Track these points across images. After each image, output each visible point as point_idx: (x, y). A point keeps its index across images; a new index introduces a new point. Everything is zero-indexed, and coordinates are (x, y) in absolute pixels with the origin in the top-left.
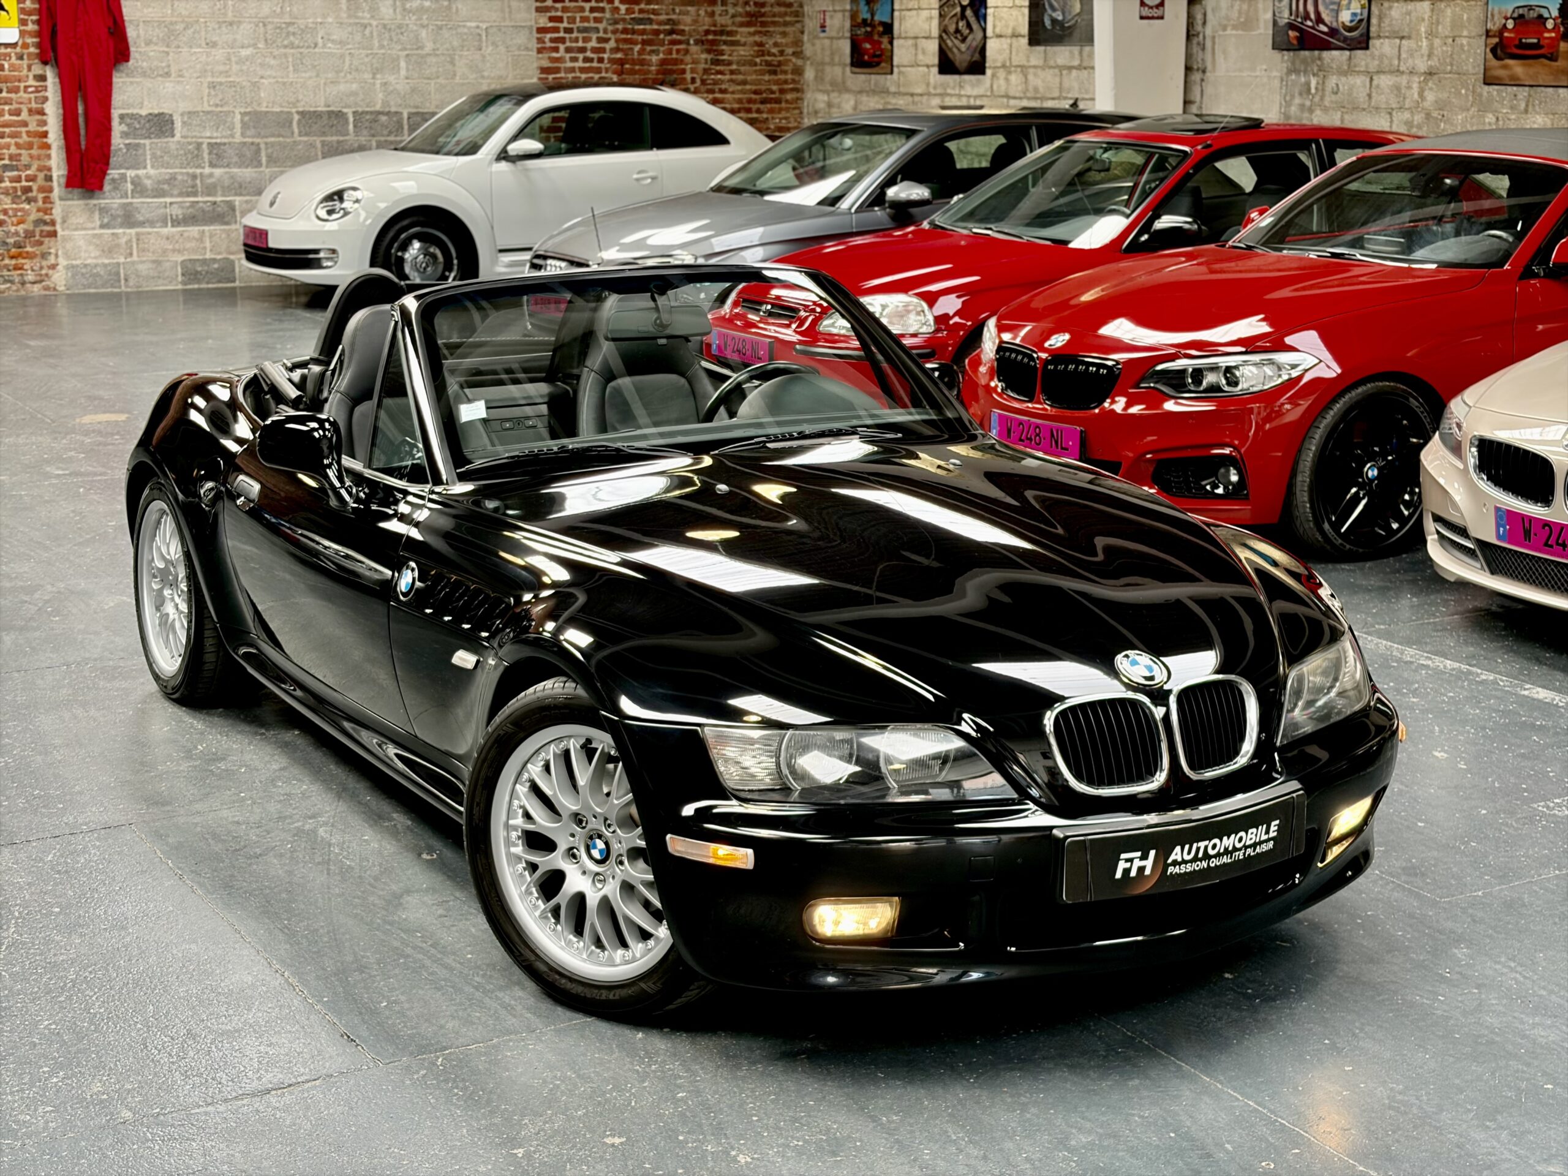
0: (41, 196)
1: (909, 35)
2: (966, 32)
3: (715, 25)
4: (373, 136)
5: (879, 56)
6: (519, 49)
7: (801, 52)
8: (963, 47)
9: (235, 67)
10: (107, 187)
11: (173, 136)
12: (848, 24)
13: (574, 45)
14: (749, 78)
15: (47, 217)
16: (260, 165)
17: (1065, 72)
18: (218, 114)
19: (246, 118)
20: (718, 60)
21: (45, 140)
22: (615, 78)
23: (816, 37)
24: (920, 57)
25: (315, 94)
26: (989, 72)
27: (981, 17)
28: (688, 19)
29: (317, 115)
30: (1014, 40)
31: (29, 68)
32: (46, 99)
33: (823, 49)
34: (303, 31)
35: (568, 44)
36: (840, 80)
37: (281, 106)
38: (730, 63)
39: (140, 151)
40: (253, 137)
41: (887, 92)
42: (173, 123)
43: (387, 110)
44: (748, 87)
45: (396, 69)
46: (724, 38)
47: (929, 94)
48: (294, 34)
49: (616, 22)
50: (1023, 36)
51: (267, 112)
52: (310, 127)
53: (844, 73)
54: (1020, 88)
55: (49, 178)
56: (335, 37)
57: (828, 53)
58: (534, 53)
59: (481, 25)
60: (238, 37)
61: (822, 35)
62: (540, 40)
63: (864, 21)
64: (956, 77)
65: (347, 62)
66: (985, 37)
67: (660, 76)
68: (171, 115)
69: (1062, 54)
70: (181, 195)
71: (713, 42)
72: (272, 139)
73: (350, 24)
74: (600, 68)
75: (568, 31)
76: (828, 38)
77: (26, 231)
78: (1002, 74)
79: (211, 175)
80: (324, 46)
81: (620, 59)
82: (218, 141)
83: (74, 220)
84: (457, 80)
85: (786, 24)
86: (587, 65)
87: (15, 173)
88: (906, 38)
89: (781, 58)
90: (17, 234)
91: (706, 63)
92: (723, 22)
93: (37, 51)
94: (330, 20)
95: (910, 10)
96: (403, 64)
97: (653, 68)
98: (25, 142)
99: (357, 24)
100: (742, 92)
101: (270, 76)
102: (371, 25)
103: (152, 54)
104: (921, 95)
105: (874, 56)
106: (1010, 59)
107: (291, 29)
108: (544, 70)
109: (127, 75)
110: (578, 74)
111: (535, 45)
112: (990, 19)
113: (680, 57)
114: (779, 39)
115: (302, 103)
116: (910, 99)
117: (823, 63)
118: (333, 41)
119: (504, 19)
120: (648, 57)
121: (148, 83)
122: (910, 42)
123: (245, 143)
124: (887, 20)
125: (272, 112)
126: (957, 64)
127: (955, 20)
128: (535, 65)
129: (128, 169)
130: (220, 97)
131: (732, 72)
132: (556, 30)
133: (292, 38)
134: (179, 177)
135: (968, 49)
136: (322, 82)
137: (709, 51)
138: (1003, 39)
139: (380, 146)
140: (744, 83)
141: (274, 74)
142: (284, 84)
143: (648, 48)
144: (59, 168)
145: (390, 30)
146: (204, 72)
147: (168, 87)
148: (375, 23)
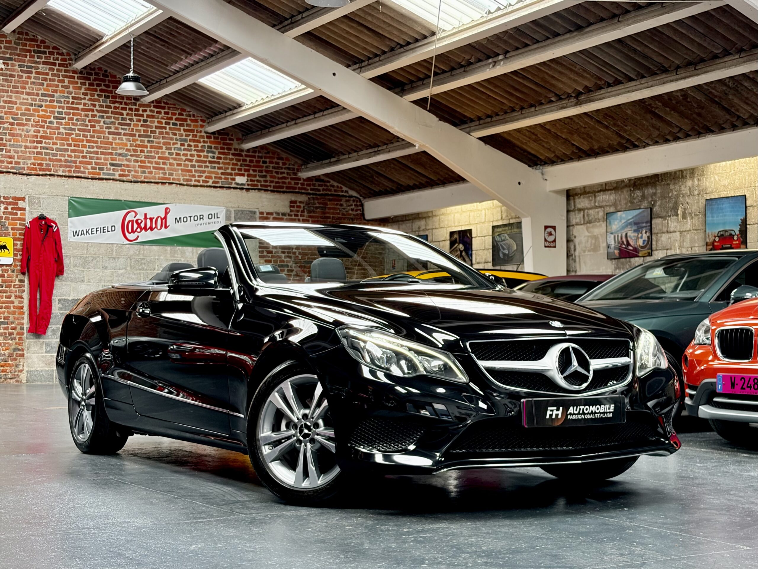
0: (18, 337)
9: (115, 279)
15: (20, 347)
21: (21, 310)
27: (470, 255)
30: (486, 264)
31: (17, 277)
32: (24, 291)
34: (149, 262)
50: (490, 261)
55: (22, 329)
60: (118, 264)
77: (9, 354)
83: (32, 349)
93: (20, 268)
94: (162, 258)
98: (12, 311)
103: (76, 271)
107: (143, 261)
109: (62, 281)
112: (474, 255)
121: (73, 285)
133: (143, 266)
147: (83, 287)
148: (183, 260)
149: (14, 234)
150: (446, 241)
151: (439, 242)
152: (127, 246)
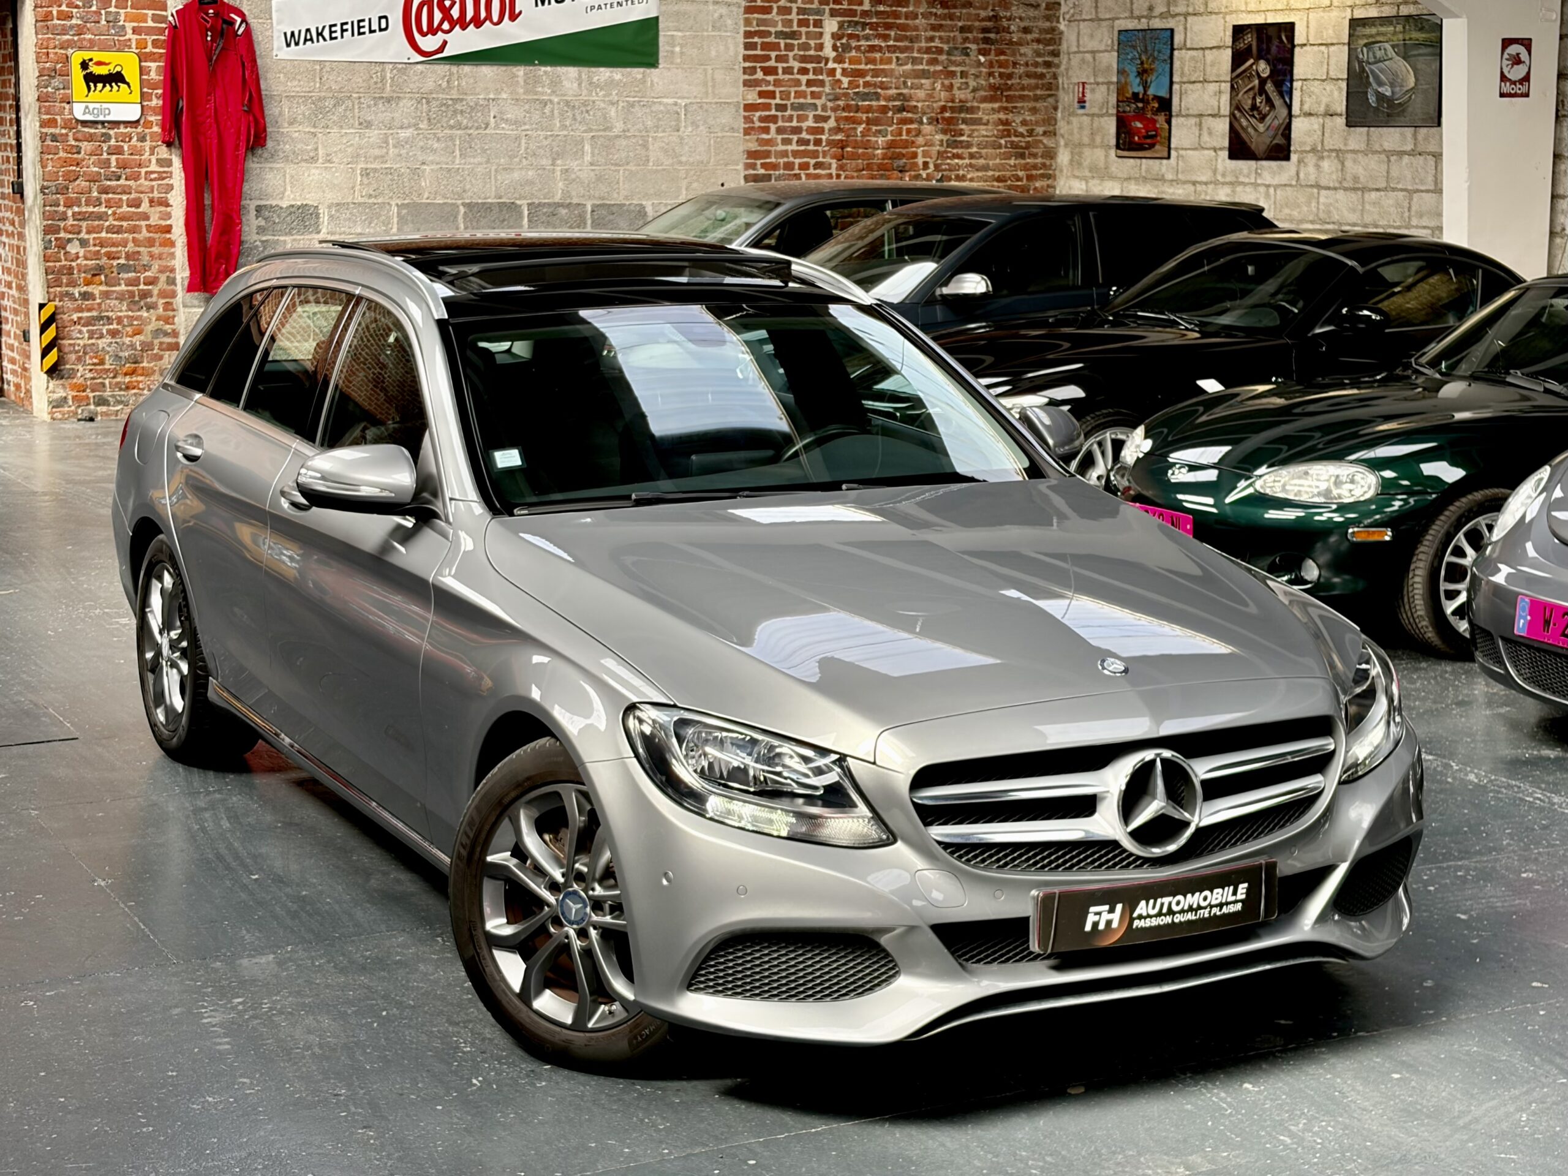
1: (1191, 112)
2: (1265, 109)
3: (953, 101)
5: (1151, 137)
6: (722, 130)
7: (1054, 131)
8: (1261, 127)
9: (392, 151)
11: (319, 232)
12: (1113, 99)
13: (787, 124)
14: (991, 163)
15: (169, 327)
17: (1393, 158)
18: (371, 207)
20: (956, 141)
21: (168, 236)
22: (834, 163)
23: (1073, 114)
24: (1206, 137)
25: (485, 183)
26: (1294, 157)
27: (1286, 93)
29: (487, 208)
30: (1328, 120)
32: (170, 188)
33: (1081, 128)
35: (780, 123)
36: (1102, 164)
37: (445, 197)
38: (969, 145)
40: (411, 233)
41: (1162, 179)
42: (317, 216)
43: (568, 201)
44: (990, 173)
45: (579, 154)
46: (963, 115)
47: (1216, 183)
49: (837, 99)
51: (429, 204)
52: (478, 221)
53: (1106, 156)
54: (1334, 177)
55: (172, 281)
56: (509, 116)
57: (1087, 132)
58: (742, 135)
59: (679, 101)
60: (396, 115)
61: (1081, 111)
62: (748, 119)
63: (1135, 95)
64: (1252, 163)
65: (523, 145)
66: (1290, 115)
67: (887, 161)
68: (316, 208)
69: (1391, 137)
71: (949, 121)
73: (528, 100)
74: (817, 151)
75: (779, 108)
76: (1087, 115)
77: (142, 343)
78: (1311, 159)
81: (842, 141)
84: (650, 165)
85: (1037, 99)
86: (803, 148)
87: (134, 274)
88: (1187, 116)
89: (1030, 139)
90: (132, 346)
91: (941, 145)
92: (963, 97)
93: (160, 130)
95: (1194, 82)
96: (587, 148)
97: (879, 151)
98: (146, 238)
99: (535, 101)
100: (984, 179)
101: (432, 162)
102: (551, 101)
103: (297, 134)
104: (1206, 184)
105: (1146, 137)
106: (1322, 142)
107: (459, 107)
108: (752, 154)
109: (266, 160)
110: (791, 159)
111: (741, 125)
112: (1296, 95)
113: (910, 138)
114: (1028, 117)
115: (469, 194)
116: (1191, 188)
117: (1080, 145)
118: (507, 121)
119: (707, 93)
120: (873, 139)
122: (1193, 121)
124: (1163, 93)
125: (434, 205)
126: (1253, 147)
127: (1251, 94)
128: (741, 148)
130: (375, 186)
131: (972, 156)
132: (767, 107)
133: (459, 117)
135: (1267, 129)
136: (493, 168)
137: (944, 132)
138: (1312, 118)
140: (985, 168)
141: (438, 159)
142: (449, 170)
143: (874, 128)
145: (573, 108)
146: (356, 157)
147: (314, 174)
148: (556, 100)
149: (141, 45)
150: (1222, 50)
151: (1202, 49)
152: (419, 67)
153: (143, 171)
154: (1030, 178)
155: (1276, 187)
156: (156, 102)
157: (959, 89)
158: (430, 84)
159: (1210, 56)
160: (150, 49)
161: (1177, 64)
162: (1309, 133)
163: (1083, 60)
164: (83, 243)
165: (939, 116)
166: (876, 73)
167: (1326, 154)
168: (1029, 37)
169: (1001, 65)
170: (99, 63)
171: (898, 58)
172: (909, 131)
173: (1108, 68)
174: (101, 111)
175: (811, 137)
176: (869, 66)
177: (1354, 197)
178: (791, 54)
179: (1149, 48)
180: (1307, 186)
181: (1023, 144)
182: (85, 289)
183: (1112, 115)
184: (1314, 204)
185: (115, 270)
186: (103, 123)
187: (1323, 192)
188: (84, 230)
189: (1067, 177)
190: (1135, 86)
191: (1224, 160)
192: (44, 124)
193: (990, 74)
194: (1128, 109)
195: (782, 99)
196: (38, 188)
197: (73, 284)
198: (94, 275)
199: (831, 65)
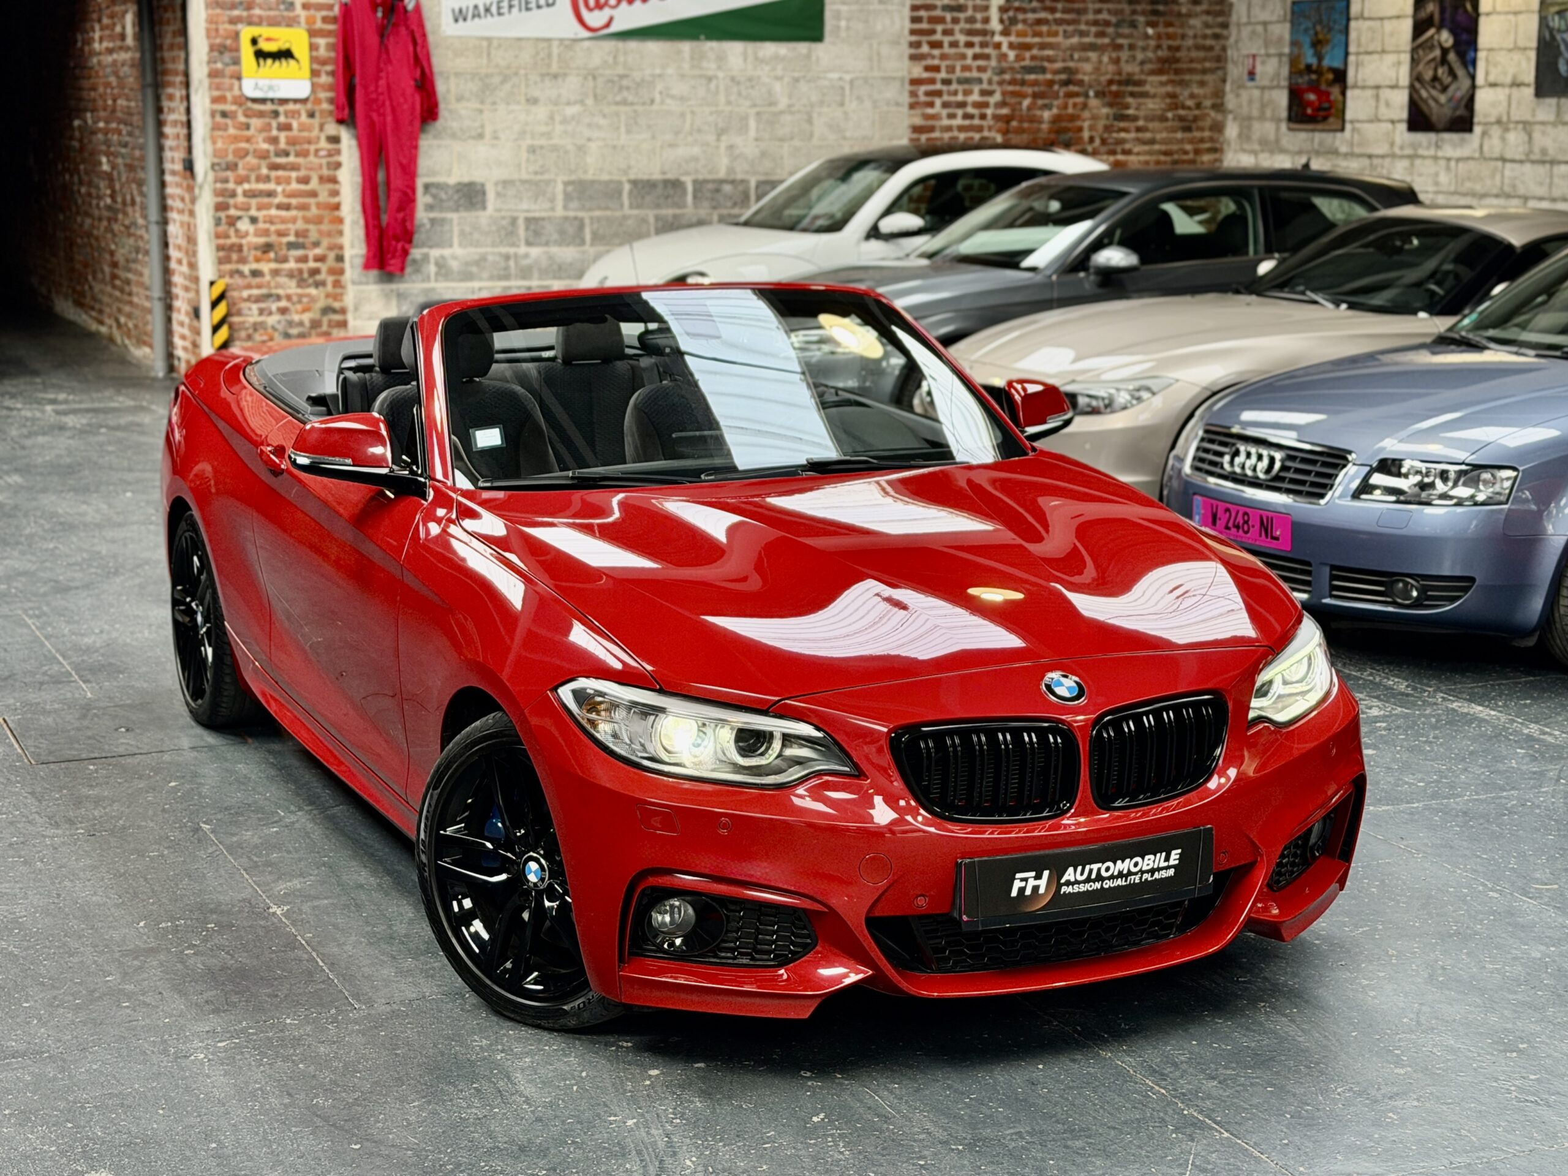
0: (330, 280)
1: (1368, 83)
2: (1447, 80)
3: (1120, 74)
4: (715, 208)
5: (1325, 109)
6: (888, 104)
7: (1222, 104)
8: (1443, 99)
9: (559, 128)
10: (408, 270)
11: (484, 208)
12: (1285, 71)
13: (952, 99)
14: (1158, 136)
15: (337, 305)
16: (582, 242)
18: (537, 184)
19: (570, 188)
20: (1122, 115)
21: (336, 213)
22: (999, 139)
23: (1241, 86)
24: (1383, 110)
25: (650, 160)
26: (1477, 130)
27: (1470, 64)
28: (1088, 67)
29: (651, 184)
30: (1515, 90)
31: (321, 128)
32: (338, 165)
33: (1250, 101)
34: (638, 85)
35: (946, 98)
36: (1272, 136)
37: (610, 173)
38: (1135, 118)
39: (446, 228)
40: (576, 210)
41: (1335, 152)
42: (484, 193)
43: (732, 177)
44: (1157, 147)
45: (744, 129)
46: (1130, 88)
47: (1393, 156)
48: (628, 88)
49: (1002, 71)
50: (1528, 85)
51: (593, 182)
52: (643, 198)
53: (1278, 129)
54: (1521, 149)
55: (340, 259)
56: (674, 92)
57: (1256, 106)
58: (905, 109)
59: (844, 76)
61: (1250, 84)
62: (913, 94)
63: (1309, 68)
64: (1432, 136)
65: (688, 122)
66: (1474, 87)
67: (1052, 136)
68: (483, 185)
70: (491, 278)
71: (1117, 95)
72: (597, 213)
73: (694, 76)
74: (982, 126)
75: (945, 82)
76: (1257, 87)
77: (312, 320)
78: (1496, 131)
79: (526, 256)
80: (662, 102)
81: (1006, 116)
82: (537, 215)
83: (367, 308)
84: (815, 141)
85: (1204, 71)
86: (967, 122)
87: (300, 253)
88: (1364, 88)
89: (1197, 112)
90: (301, 324)
91: (1108, 119)
92: (1130, 70)
93: (331, 107)
94: (670, 71)
95: (1371, 53)
96: (752, 124)
97: (1045, 126)
99: (701, 76)
100: (1150, 153)
101: (598, 139)
102: (716, 77)
104: (1383, 157)
105: (1319, 109)
106: (1508, 113)
107: (625, 82)
108: (917, 129)
109: (435, 137)
110: (956, 133)
111: (906, 99)
112: (1481, 64)
113: (1077, 112)
114: (1196, 90)
115: (635, 170)
116: (1366, 162)
117: (1250, 118)
118: (673, 97)
119: (871, 69)
120: (1038, 113)
121: (457, 146)
122: (1369, 93)
123: (566, 218)
124: (1337, 64)
125: (600, 182)
126: (1434, 118)
127: (1433, 65)
128: (906, 123)
129: (431, 247)
130: (541, 162)
131: (1139, 130)
132: (932, 81)
133: (625, 93)
134: (490, 258)
135: (1450, 100)
136: (659, 145)
137: (1110, 105)
138: (1499, 90)
139: (722, 220)
140: (1152, 142)
141: (603, 136)
142: (614, 147)
143: (1040, 102)
144: (352, 246)
145: (738, 83)
146: (522, 134)
147: (481, 151)
148: (721, 74)
149: (310, 21)
150: (1401, 21)
151: (1381, 19)
152: (587, 44)
153: (312, 148)
154: (1197, 152)
155: (1458, 160)
156: (324, 79)
157: (1127, 62)
158: (596, 60)
159: (1388, 26)
160: (319, 25)
161: (1353, 35)
162: (1493, 105)
163: (1254, 32)
164: (254, 220)
165: (1106, 89)
166: (1043, 46)
167: (1512, 126)
168: (1198, 9)
169: (1169, 37)
170: (269, 39)
171: (1065, 32)
172: (1075, 105)
173: (1280, 40)
174: (271, 88)
175: (975, 111)
176: (1037, 40)
177: (1543, 170)
178: (957, 28)
179: (1325, 18)
180: (1491, 159)
181: (1190, 118)
182: (254, 266)
183: (1283, 87)
184: (1498, 177)
185: (284, 248)
186: (272, 100)
187: (1508, 165)
188: (254, 207)
189: (1236, 151)
190: (1310, 59)
191: (1401, 133)
192: (215, 100)
193: (1159, 47)
194: (1300, 81)
195: (948, 72)
196: (209, 164)
197: (243, 260)
198: (265, 252)
199: (997, 38)
